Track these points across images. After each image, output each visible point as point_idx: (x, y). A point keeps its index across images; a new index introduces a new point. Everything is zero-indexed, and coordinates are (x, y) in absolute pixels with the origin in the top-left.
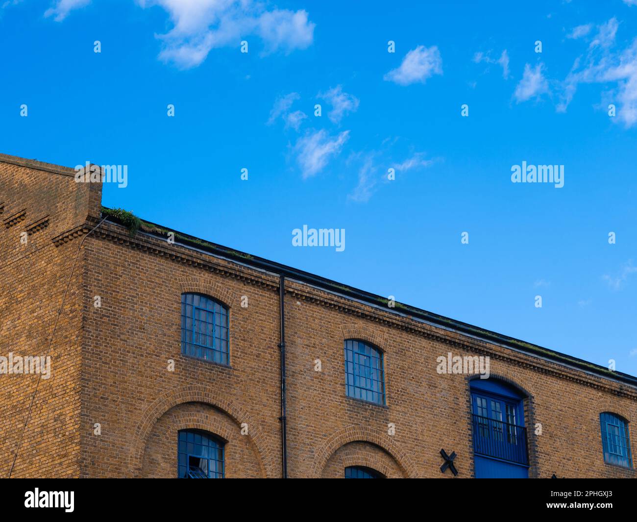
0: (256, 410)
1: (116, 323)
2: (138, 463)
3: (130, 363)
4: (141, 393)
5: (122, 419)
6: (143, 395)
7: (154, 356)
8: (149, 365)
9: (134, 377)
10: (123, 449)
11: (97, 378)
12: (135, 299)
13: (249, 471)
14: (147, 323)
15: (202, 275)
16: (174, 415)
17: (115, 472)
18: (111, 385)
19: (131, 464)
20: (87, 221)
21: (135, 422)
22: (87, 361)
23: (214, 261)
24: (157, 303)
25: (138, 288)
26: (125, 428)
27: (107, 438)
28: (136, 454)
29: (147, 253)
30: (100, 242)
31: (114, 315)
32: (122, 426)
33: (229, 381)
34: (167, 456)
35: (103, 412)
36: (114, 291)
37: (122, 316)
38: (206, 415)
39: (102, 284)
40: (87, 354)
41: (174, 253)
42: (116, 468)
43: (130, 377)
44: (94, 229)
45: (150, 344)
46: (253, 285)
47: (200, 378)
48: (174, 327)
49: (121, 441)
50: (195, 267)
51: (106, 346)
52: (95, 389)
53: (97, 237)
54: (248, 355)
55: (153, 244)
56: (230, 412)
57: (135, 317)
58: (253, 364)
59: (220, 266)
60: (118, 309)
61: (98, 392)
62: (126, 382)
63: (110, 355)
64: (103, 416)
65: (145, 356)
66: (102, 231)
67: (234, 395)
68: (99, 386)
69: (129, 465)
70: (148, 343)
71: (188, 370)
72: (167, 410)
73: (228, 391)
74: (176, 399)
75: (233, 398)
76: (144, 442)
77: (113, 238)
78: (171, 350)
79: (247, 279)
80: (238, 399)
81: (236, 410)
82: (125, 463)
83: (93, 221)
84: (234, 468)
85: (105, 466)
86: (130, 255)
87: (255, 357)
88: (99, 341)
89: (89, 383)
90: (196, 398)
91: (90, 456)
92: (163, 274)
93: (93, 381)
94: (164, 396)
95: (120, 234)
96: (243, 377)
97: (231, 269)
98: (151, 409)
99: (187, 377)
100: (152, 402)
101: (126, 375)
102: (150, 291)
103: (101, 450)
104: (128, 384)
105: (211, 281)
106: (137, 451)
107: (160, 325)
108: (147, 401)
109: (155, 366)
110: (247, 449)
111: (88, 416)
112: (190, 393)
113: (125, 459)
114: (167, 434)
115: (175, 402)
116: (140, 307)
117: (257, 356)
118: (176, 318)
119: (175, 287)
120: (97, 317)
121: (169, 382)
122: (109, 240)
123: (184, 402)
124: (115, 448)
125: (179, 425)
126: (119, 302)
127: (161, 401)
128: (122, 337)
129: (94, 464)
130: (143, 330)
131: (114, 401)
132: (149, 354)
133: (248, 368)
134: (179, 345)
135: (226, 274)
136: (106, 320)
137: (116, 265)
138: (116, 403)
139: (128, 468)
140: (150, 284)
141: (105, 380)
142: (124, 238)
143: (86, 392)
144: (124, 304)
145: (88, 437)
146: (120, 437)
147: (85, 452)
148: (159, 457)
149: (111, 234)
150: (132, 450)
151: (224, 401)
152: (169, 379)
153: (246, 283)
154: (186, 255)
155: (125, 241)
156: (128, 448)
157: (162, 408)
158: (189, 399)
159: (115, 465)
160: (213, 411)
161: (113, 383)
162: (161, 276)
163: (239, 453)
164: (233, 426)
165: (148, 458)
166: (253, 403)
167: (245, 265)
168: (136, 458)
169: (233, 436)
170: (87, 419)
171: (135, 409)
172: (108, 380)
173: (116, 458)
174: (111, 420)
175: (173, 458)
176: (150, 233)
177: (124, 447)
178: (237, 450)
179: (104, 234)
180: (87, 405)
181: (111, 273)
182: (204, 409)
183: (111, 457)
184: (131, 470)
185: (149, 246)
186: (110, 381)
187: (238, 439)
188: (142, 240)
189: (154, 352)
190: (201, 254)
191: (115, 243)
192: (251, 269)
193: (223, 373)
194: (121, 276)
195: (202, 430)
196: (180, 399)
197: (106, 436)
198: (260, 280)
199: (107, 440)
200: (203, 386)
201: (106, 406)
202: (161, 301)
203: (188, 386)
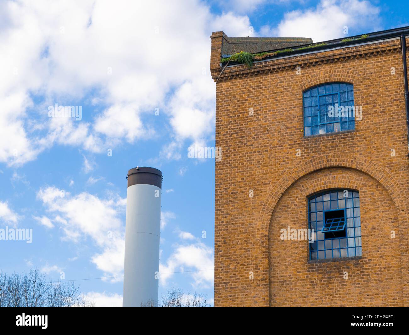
0: (382, 156)
1: (243, 136)
2: (264, 232)
3: (256, 160)
4: (267, 179)
5: (249, 204)
6: (268, 180)
7: (278, 148)
8: (273, 155)
9: (260, 169)
10: (251, 225)
11: (228, 181)
12: (259, 112)
13: (380, 208)
14: (270, 126)
15: (322, 69)
16: (301, 186)
17: (244, 244)
18: (240, 182)
19: (258, 234)
20: (212, 74)
21: (261, 202)
22: (219, 171)
23: (329, 55)
24: (279, 107)
25: (262, 102)
26: (253, 209)
27: (237, 221)
28: (262, 226)
29: (269, 73)
30: (228, 83)
31: (241, 130)
32: (250, 208)
33: (353, 142)
34: (296, 219)
35: (233, 203)
36: (241, 113)
37: (248, 128)
38: (333, 176)
39: (231, 112)
40: (219, 166)
41: (291, 64)
42: (245, 241)
43: (255, 170)
44: (219, 76)
45: (274, 140)
46: (375, 56)
47: (322, 150)
48: (296, 119)
49: (250, 219)
50: (314, 66)
51: (235, 155)
52: (226, 189)
53: (226, 80)
54: (371, 115)
55: (270, 66)
56: (354, 166)
57: (260, 125)
58: (377, 120)
59: (335, 56)
60: (245, 125)
61: (228, 190)
62: (252, 175)
63: (239, 160)
64: (233, 206)
65: (270, 150)
66: (227, 75)
67: (358, 151)
68: (230, 185)
69: (257, 235)
70: (272, 139)
71: (310, 147)
72: (290, 184)
73: (351, 150)
74: (299, 173)
75: (357, 155)
76: (270, 215)
77: (237, 75)
78: (293, 138)
79: (366, 54)
80: (362, 154)
81: (360, 163)
82: (253, 235)
83: (216, 71)
84: (364, 210)
85: (235, 242)
86: (253, 81)
87: (380, 113)
88: (229, 153)
89: (221, 186)
90: (319, 167)
91: (223, 238)
92: (284, 84)
93: (224, 184)
94: (287, 174)
95: (240, 71)
96: (367, 134)
97: (347, 53)
98: (276, 188)
99: (309, 153)
100: (277, 182)
101: (252, 170)
102: (273, 101)
103: (232, 231)
104: (254, 176)
105: (331, 70)
106: (264, 223)
107: (282, 123)
108: (272, 183)
109: (279, 154)
110: (378, 190)
111: (220, 210)
112: (312, 164)
113: (253, 232)
114: (295, 202)
115: (298, 176)
116: (264, 116)
117: (381, 112)
118: (298, 111)
119: (296, 89)
120: (227, 137)
121: (292, 163)
122: (235, 78)
123: (307, 173)
124: (244, 226)
125: (307, 191)
126: (245, 120)
127: (284, 180)
128: (249, 143)
129: (225, 243)
130: (267, 132)
131: (242, 192)
132: (273, 148)
133: (372, 126)
134: (300, 131)
135: (345, 59)
136: (234, 136)
137: (242, 94)
138: (244, 194)
139: (255, 238)
140: (273, 96)
141: (234, 180)
142: (245, 72)
143: (219, 194)
144: (249, 119)
145: (221, 225)
146: (248, 217)
147: (219, 236)
148: (289, 222)
149: (234, 74)
150: (259, 224)
151: (347, 160)
152: (292, 160)
153: (367, 58)
154: (301, 61)
155: (248, 74)
156: (256, 223)
157: (286, 184)
158: (312, 169)
159: (245, 238)
160: (340, 171)
161: (241, 179)
162: (283, 86)
163: (369, 197)
164: (361, 176)
165: (277, 225)
166: (378, 152)
167: (361, 44)
168: (263, 228)
169: (363, 184)
170: (220, 212)
171: (261, 192)
172: (237, 179)
173: (245, 233)
174: (240, 207)
175: (302, 218)
176: (263, 59)
177: (252, 223)
178: (367, 194)
179: (228, 76)
180: (220, 202)
181: (238, 101)
182: (331, 172)
183: (241, 233)
184: (258, 239)
185: (268, 68)
186: (239, 179)
187: (368, 185)
188: (260, 67)
189: (277, 144)
190: (316, 54)
191: (240, 78)
192: (368, 45)
193: (346, 138)
194: (247, 100)
195: (329, 189)
196: (303, 172)
197: (236, 220)
198: (379, 50)
199: (237, 222)
200: (326, 155)
201: (235, 198)
202: (283, 104)
203: (310, 159)
